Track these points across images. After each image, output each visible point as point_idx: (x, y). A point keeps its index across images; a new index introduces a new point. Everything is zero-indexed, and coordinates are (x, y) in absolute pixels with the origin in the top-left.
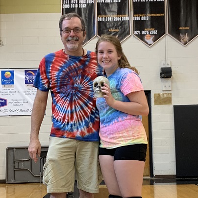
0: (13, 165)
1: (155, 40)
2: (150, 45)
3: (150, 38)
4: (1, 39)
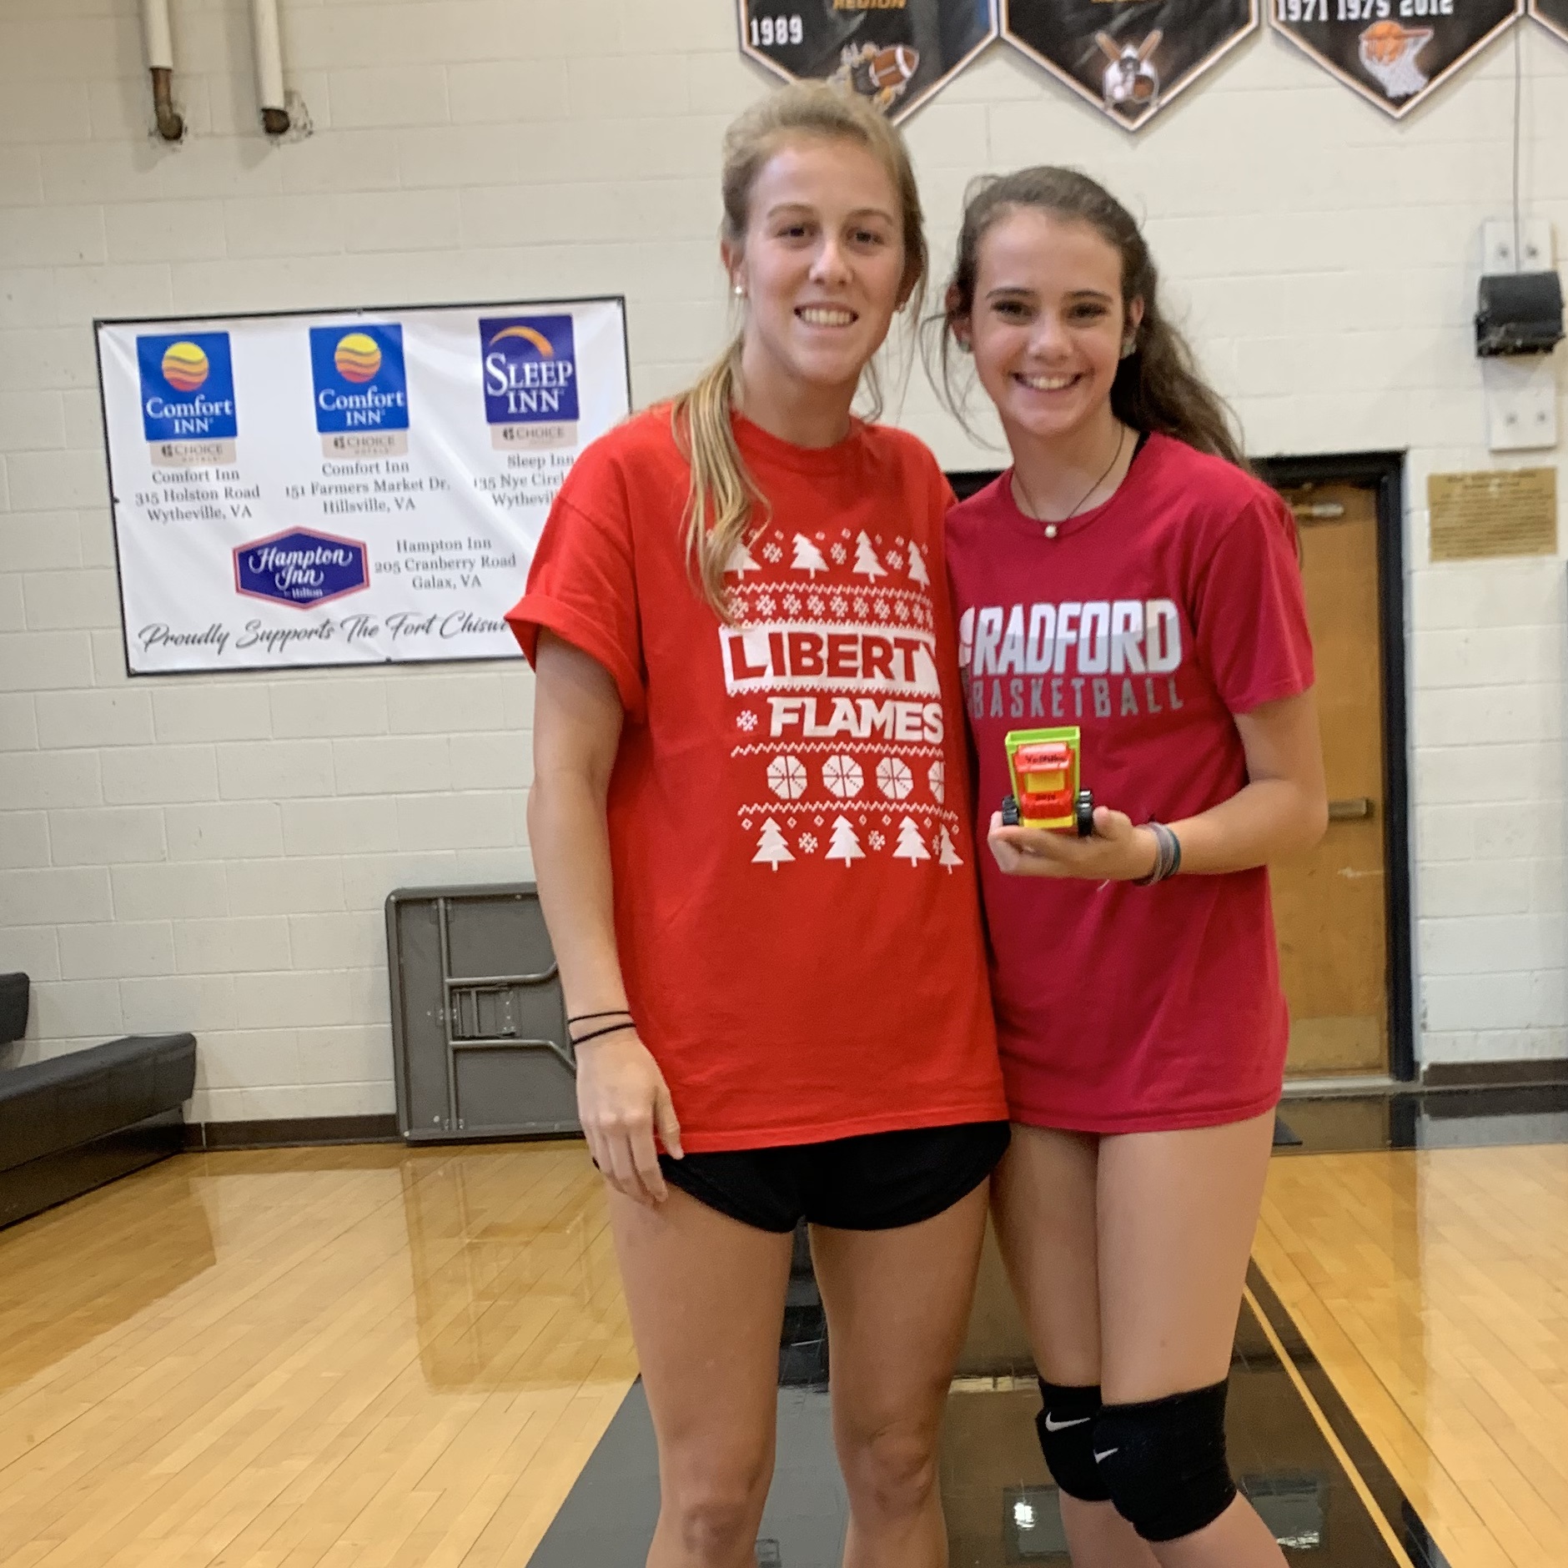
0: (444, 1014)
1: (1434, 65)
2: (1399, 102)
3: (1397, 51)
4: (294, 86)
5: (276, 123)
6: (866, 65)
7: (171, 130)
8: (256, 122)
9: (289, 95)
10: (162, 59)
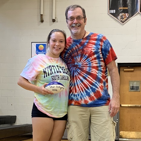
4: (56, 17)
5: (54, 21)
6: (122, 15)
7: (42, 21)
8: (52, 21)
9: (56, 18)
10: (42, 13)
